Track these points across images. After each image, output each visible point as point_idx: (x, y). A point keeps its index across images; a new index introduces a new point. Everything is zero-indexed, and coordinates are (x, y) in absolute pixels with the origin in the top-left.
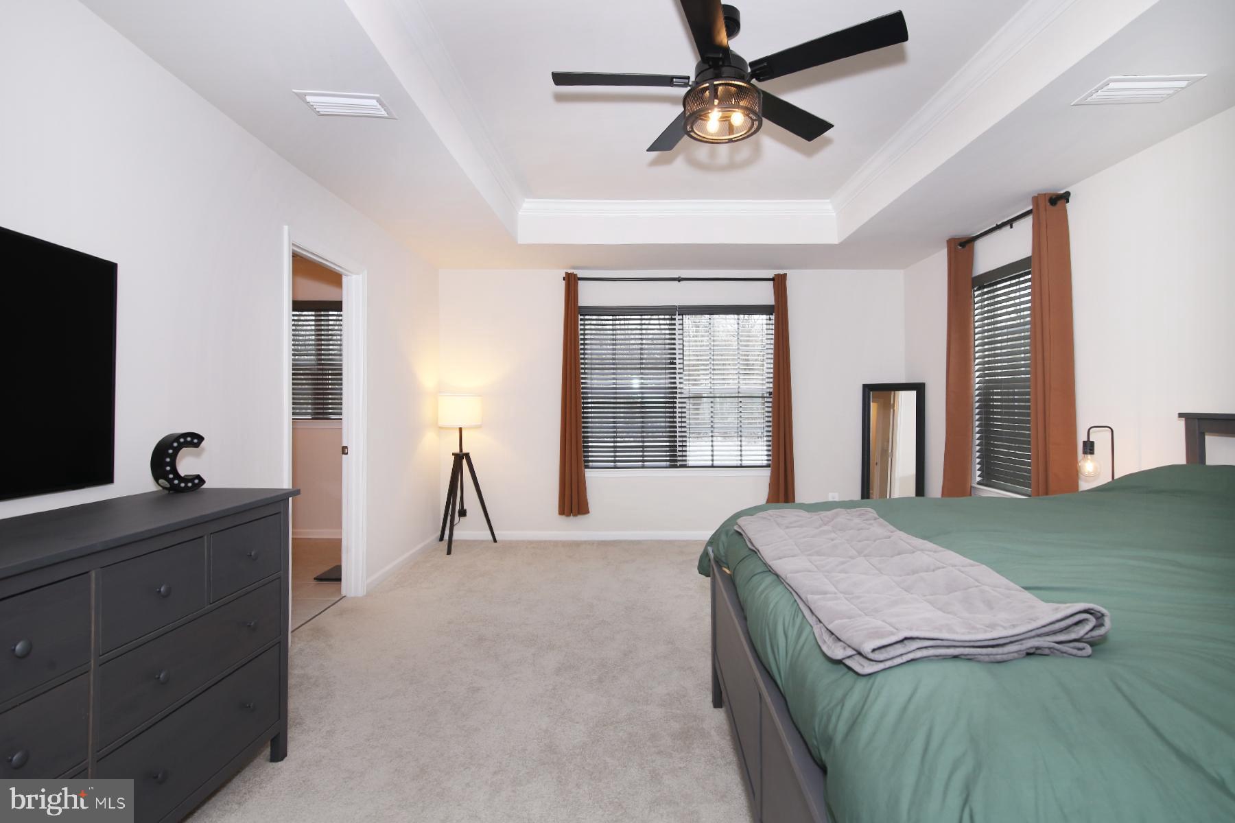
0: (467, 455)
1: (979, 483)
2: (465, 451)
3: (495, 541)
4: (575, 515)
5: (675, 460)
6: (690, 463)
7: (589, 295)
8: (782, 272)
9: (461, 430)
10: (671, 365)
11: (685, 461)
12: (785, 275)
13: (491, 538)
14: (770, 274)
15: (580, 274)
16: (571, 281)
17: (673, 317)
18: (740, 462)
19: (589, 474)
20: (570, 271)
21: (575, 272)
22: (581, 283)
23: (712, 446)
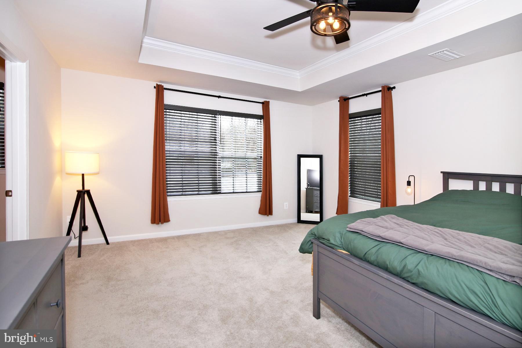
0: (88, 192)
1: (350, 196)
2: (86, 188)
3: (108, 243)
4: (162, 223)
5: (216, 190)
6: (222, 192)
7: (170, 98)
8: (268, 100)
9: (83, 175)
10: (214, 140)
11: (220, 190)
12: (269, 102)
13: (104, 242)
14: (262, 100)
15: (166, 86)
16: (160, 90)
17: (216, 116)
18: (246, 190)
19: (170, 199)
20: (159, 84)
21: (163, 84)
22: (165, 91)
23: (233, 182)
